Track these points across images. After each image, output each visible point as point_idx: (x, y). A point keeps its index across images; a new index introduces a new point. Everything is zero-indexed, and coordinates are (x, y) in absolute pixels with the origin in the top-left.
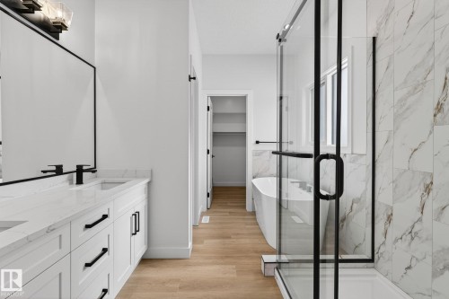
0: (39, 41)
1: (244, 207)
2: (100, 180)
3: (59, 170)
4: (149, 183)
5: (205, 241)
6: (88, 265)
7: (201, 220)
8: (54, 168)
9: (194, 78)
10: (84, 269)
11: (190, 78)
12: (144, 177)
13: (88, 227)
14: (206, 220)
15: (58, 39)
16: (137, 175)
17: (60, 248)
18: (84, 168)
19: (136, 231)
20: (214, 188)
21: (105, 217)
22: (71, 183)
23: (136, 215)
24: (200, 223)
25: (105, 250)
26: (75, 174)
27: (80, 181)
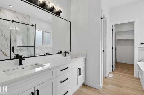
0: (56, 18)
1: (133, 74)
2: (71, 56)
3: (61, 52)
4: (85, 58)
5: (109, 85)
6: (61, 82)
7: (109, 75)
8: (60, 51)
9: (103, 18)
10: (60, 83)
11: (101, 18)
12: (84, 56)
13: (61, 70)
14: (111, 76)
15: (60, 16)
16: (82, 55)
17: (52, 75)
18: (67, 52)
19: (80, 74)
20: (117, 63)
21: (67, 68)
22: (63, 56)
23: (80, 69)
24: (108, 77)
25: (67, 79)
26: (64, 53)
27: (65, 56)
